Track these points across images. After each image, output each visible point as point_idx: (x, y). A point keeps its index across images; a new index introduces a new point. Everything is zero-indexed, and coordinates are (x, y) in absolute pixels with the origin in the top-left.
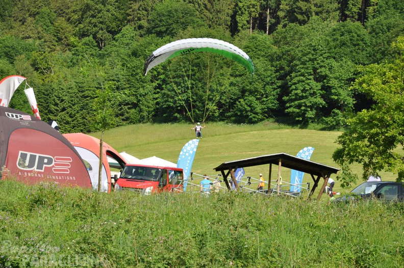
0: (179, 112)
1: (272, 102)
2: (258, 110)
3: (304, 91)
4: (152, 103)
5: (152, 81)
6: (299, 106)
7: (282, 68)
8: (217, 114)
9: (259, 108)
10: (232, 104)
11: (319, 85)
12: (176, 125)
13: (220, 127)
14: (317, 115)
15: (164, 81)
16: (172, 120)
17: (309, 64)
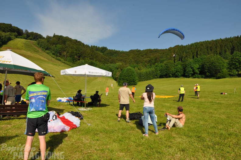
0: (164, 76)
1: (182, 73)
2: (180, 75)
3: (189, 71)
4: (159, 75)
5: (160, 70)
6: (188, 74)
7: (184, 67)
8: (172, 76)
9: (180, 74)
10: (174, 74)
11: (191, 70)
12: (164, 78)
13: (172, 78)
14: (191, 75)
15: (162, 71)
16: (163, 77)
17: (190, 65)
